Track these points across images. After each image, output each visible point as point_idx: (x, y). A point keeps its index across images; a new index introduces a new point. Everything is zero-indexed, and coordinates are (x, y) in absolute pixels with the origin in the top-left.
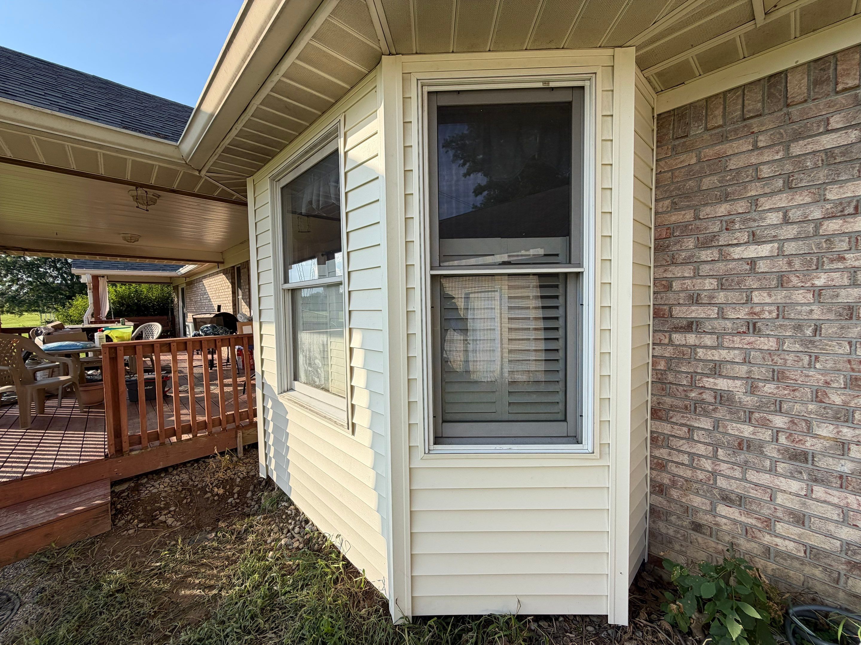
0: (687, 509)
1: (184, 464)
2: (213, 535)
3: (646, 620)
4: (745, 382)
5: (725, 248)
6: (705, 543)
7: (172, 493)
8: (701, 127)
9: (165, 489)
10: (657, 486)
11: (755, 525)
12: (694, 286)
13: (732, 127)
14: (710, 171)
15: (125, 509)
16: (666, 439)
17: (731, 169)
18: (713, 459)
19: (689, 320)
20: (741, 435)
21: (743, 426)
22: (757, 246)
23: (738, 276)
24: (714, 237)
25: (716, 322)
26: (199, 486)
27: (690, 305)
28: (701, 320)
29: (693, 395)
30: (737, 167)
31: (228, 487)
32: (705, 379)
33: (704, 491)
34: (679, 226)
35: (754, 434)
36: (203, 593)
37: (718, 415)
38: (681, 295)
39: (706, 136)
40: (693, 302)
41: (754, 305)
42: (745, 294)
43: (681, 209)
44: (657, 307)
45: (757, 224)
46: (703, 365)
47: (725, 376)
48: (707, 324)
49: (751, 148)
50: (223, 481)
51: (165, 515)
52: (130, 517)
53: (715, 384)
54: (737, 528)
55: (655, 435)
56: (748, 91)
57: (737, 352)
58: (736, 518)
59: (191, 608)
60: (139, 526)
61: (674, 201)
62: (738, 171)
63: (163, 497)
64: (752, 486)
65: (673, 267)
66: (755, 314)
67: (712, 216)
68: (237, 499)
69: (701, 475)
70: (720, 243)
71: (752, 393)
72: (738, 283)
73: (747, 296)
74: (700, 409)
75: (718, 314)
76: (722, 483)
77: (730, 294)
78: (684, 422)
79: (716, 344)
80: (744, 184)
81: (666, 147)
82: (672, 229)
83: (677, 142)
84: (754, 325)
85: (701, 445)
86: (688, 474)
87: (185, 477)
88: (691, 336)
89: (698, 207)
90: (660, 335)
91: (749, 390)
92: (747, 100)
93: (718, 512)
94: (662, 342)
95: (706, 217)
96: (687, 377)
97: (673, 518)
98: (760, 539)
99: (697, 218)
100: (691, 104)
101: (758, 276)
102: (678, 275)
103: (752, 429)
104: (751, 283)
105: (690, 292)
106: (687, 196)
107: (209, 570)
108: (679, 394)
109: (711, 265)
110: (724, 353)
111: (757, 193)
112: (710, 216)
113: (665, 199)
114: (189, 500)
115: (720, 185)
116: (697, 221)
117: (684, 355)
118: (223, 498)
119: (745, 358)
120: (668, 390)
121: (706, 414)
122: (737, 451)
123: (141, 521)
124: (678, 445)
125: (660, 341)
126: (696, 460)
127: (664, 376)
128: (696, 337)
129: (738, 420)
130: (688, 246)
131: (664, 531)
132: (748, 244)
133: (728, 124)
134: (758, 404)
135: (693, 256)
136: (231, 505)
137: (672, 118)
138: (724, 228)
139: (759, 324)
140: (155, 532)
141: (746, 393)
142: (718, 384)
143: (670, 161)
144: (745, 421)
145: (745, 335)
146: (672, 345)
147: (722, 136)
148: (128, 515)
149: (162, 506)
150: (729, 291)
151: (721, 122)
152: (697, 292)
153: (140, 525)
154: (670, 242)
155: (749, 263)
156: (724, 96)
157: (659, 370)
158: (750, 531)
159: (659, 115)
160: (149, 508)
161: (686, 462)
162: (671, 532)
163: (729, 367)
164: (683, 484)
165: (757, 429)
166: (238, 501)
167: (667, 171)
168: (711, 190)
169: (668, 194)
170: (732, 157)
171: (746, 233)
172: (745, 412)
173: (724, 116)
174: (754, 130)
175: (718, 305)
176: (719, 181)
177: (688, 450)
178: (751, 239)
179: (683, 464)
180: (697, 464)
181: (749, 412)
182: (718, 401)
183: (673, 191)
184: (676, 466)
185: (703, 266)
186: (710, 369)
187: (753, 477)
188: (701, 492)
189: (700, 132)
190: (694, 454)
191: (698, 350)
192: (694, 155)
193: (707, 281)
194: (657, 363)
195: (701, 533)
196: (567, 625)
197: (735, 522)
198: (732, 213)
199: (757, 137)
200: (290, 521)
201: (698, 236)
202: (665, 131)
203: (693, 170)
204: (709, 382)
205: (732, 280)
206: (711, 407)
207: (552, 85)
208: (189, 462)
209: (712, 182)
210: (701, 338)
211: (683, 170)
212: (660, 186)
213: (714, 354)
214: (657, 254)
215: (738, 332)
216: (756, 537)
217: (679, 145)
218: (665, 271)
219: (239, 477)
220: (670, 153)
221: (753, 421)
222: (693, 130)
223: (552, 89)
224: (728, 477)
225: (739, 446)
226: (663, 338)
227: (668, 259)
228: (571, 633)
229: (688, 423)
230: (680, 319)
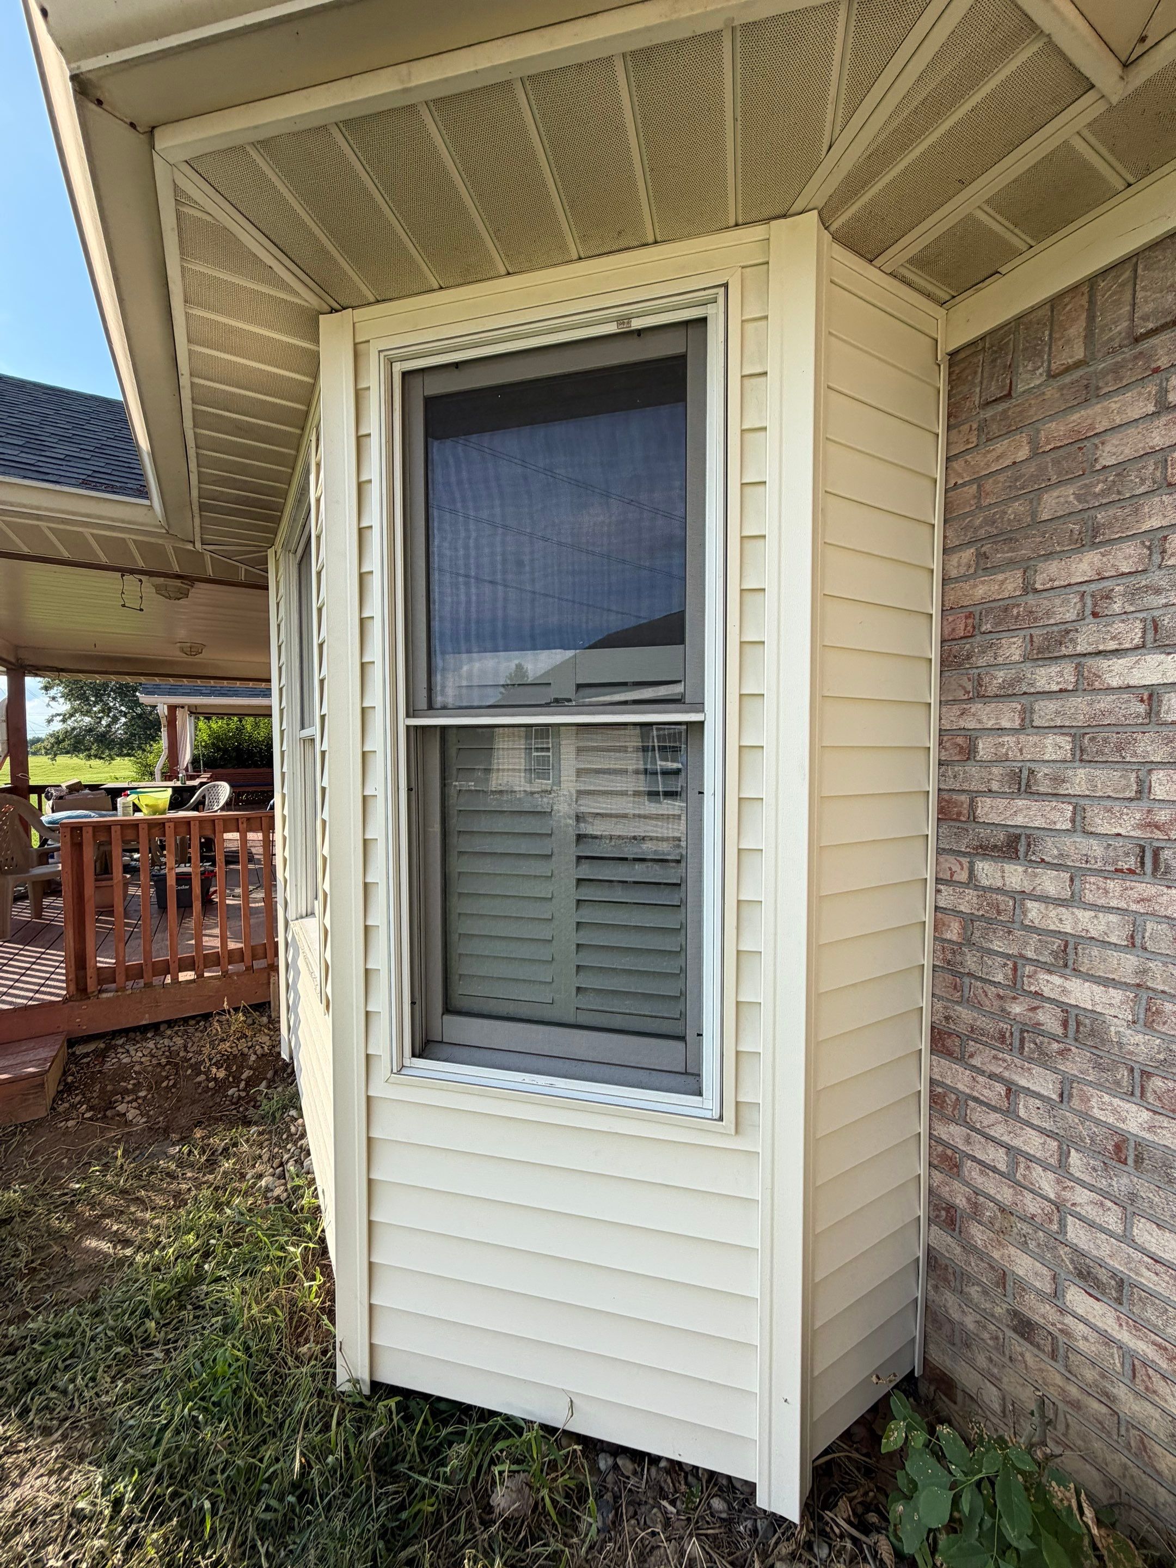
0: (1003, 1277)
1: (186, 1020)
2: (177, 1149)
3: (849, 1522)
4: (1132, 995)
5: (1090, 662)
6: (1041, 1370)
7: (150, 1068)
8: (1041, 370)
9: (143, 1060)
10: (944, 1209)
11: (1153, 1361)
12: (1021, 750)
13: (1110, 361)
14: (1059, 474)
15: (76, 1084)
16: (962, 1102)
17: (1105, 467)
18: (1059, 1171)
19: (1011, 830)
20: (1122, 1126)
21: (1128, 1106)
22: (1163, 656)
23: (1120, 729)
24: (1066, 633)
25: (1068, 840)
26: (193, 1061)
27: (1012, 796)
28: (1036, 832)
29: (1016, 1009)
30: (1121, 459)
31: (234, 1068)
32: (1043, 976)
33: (1039, 1245)
34: (992, 608)
35: (1151, 1129)
36: (111, 1251)
37: (1071, 1068)
38: (994, 770)
39: (1050, 392)
40: (1019, 789)
41: (1157, 805)
42: (1134, 775)
43: (996, 569)
44: (946, 796)
45: (1164, 601)
46: (1040, 940)
47: (1088, 974)
48: (1050, 844)
49: (1151, 408)
50: (228, 1057)
51: (128, 1102)
52: (78, 1098)
53: (1064, 991)
54: (1112, 1355)
55: (940, 1090)
56: (1146, 268)
57: (1113, 918)
58: (1109, 1331)
59: (82, 1272)
60: (85, 1116)
61: (983, 549)
62: (1121, 468)
63: (135, 1072)
64: (1146, 1259)
65: (980, 706)
66: (1157, 827)
67: (1063, 583)
68: (243, 1090)
69: (1032, 1206)
70: (1079, 649)
71: (1149, 1025)
72: (1119, 749)
73: (1140, 782)
74: (1032, 1046)
75: (1073, 821)
76: (1076, 1233)
77: (1101, 774)
78: (998, 1070)
79: (1067, 894)
80: (1135, 500)
81: (966, 427)
82: (977, 617)
83: (989, 413)
84: (1156, 853)
85: (1033, 1132)
86: (1006, 1195)
87: (179, 1041)
88: (1016, 870)
89: (1032, 563)
90: (950, 862)
91: (1142, 1016)
92: (1144, 289)
93: (1068, 1303)
94: (956, 878)
95: (1048, 586)
96: (1005, 965)
97: (974, 1291)
98: (1166, 1401)
99: (1029, 588)
100: (1019, 319)
101: (1165, 730)
102: (989, 726)
103: (1146, 1115)
104: (1149, 748)
105: (1014, 764)
106: (1008, 538)
107: (142, 1211)
108: (988, 1003)
109: (1060, 703)
110: (1084, 916)
111: (1165, 523)
112: (1056, 584)
113: (964, 547)
114: (171, 1083)
115: (1080, 507)
116: (1030, 596)
117: (999, 913)
118: (222, 1086)
119: (1132, 937)
120: (966, 990)
121: (1044, 1059)
122: (1114, 1163)
123: (90, 1108)
124: (986, 1123)
125: (952, 875)
126: (1022, 1165)
127: (959, 958)
128: (1025, 872)
129: (1114, 1089)
130: (1011, 656)
131: (956, 1315)
132: (1143, 651)
133: (1100, 355)
134: (1161, 1057)
135: (1020, 680)
136: (230, 1101)
137: (981, 357)
138: (1088, 612)
139: (1166, 854)
140: (103, 1130)
141: (1134, 1022)
142: (1070, 992)
143: (976, 459)
144: (1132, 1094)
145: (1135, 878)
146: (976, 887)
147: (1087, 387)
148: (77, 1095)
149: (130, 1087)
150: (1099, 765)
151: (1080, 354)
152: (1028, 764)
153: (87, 1115)
154: (972, 646)
155: (1145, 697)
156: (1091, 288)
157: (950, 941)
158: (1141, 1371)
159: (952, 355)
160: (109, 1088)
161: (1002, 1167)
162: (969, 1322)
163: (1096, 953)
164: (995, 1217)
165: (1161, 1118)
166: (243, 1094)
167: (970, 482)
168: (1062, 521)
169: (970, 534)
170: (1106, 437)
171: (1139, 625)
172: (1132, 1070)
173: (1089, 336)
174: (1159, 363)
175: (1074, 800)
176: (1078, 498)
177: (1006, 1138)
178: (1150, 636)
179: (995, 1170)
180: (1024, 1176)
181: (1142, 1071)
182: (1071, 1033)
183: (981, 527)
184: (982, 1172)
185: (1042, 703)
186: (1054, 954)
187: (1149, 1237)
188: (1032, 1245)
189: (1038, 382)
190: (1019, 1152)
191: (1029, 904)
192: (1025, 440)
193: (1050, 740)
194: (944, 925)
195: (1031, 1343)
196: (669, 1480)
197: (1107, 1339)
198: (1107, 575)
199: (1167, 380)
200: (289, 1146)
201: (1032, 631)
202: (965, 389)
203: (1021, 476)
204: (1050, 984)
205: (1105, 740)
206: (1055, 1046)
207: (637, 324)
208: (193, 1017)
209: (1062, 500)
210: (1036, 875)
211: (1001, 478)
212: (954, 519)
213: (1064, 917)
214: (947, 674)
215: (1117, 870)
216: (1155, 1392)
217: (993, 418)
218: (962, 714)
219: (255, 1054)
220: (975, 439)
221: (1151, 1098)
222: (1022, 381)
223: (639, 332)
224: (1092, 1225)
225: (1116, 1154)
226: (956, 868)
227: (970, 688)
228: (673, 1503)
229: (1006, 1074)
230: (993, 827)
